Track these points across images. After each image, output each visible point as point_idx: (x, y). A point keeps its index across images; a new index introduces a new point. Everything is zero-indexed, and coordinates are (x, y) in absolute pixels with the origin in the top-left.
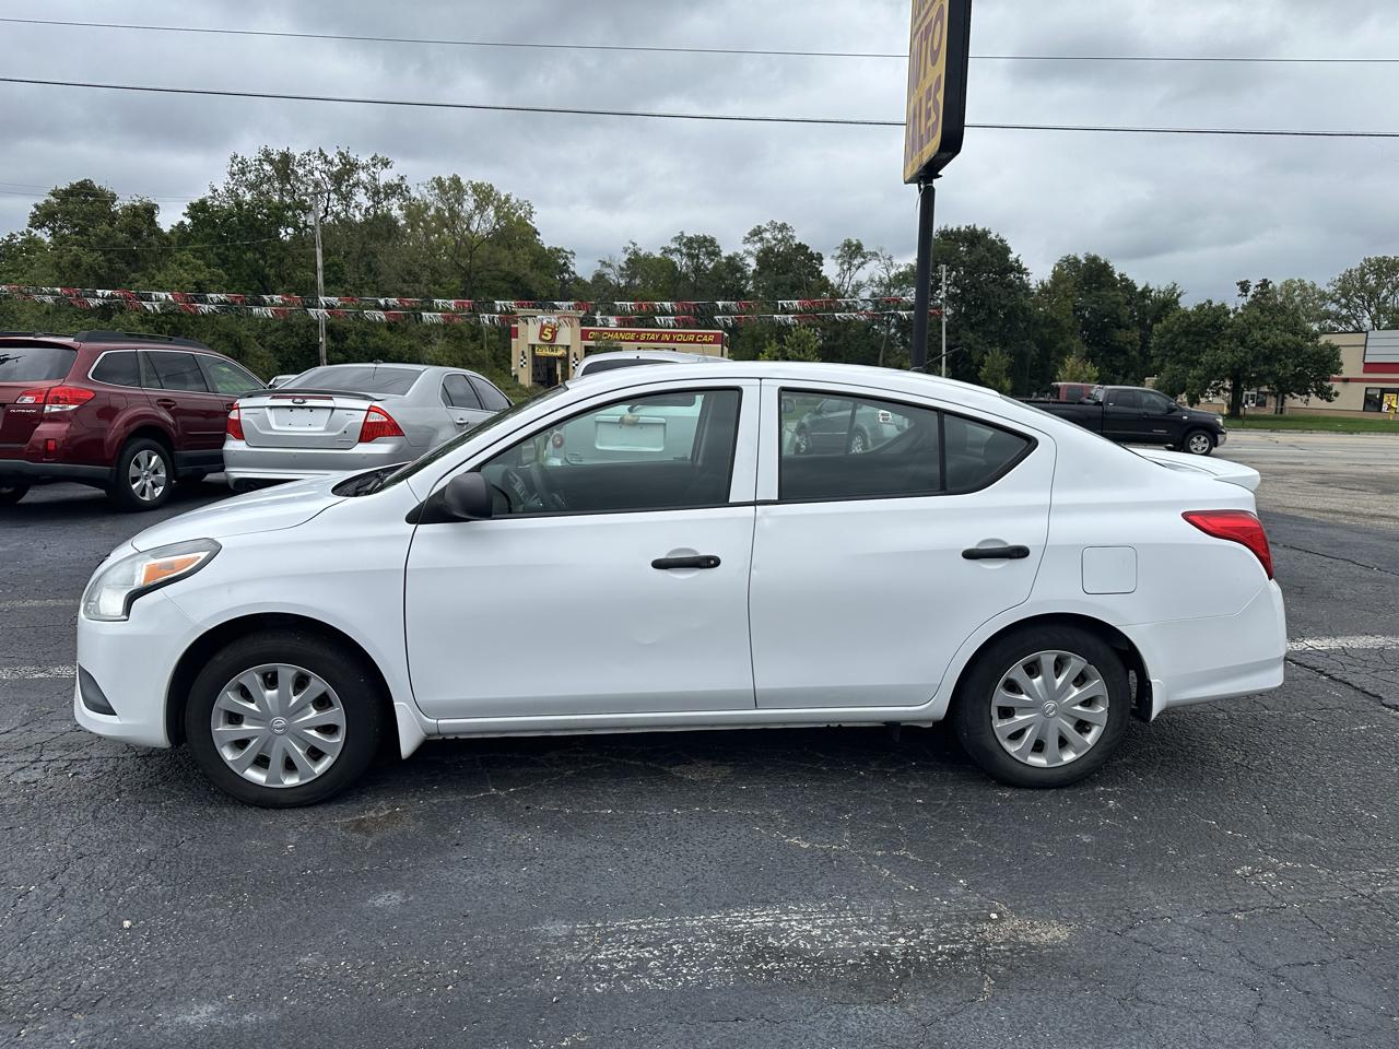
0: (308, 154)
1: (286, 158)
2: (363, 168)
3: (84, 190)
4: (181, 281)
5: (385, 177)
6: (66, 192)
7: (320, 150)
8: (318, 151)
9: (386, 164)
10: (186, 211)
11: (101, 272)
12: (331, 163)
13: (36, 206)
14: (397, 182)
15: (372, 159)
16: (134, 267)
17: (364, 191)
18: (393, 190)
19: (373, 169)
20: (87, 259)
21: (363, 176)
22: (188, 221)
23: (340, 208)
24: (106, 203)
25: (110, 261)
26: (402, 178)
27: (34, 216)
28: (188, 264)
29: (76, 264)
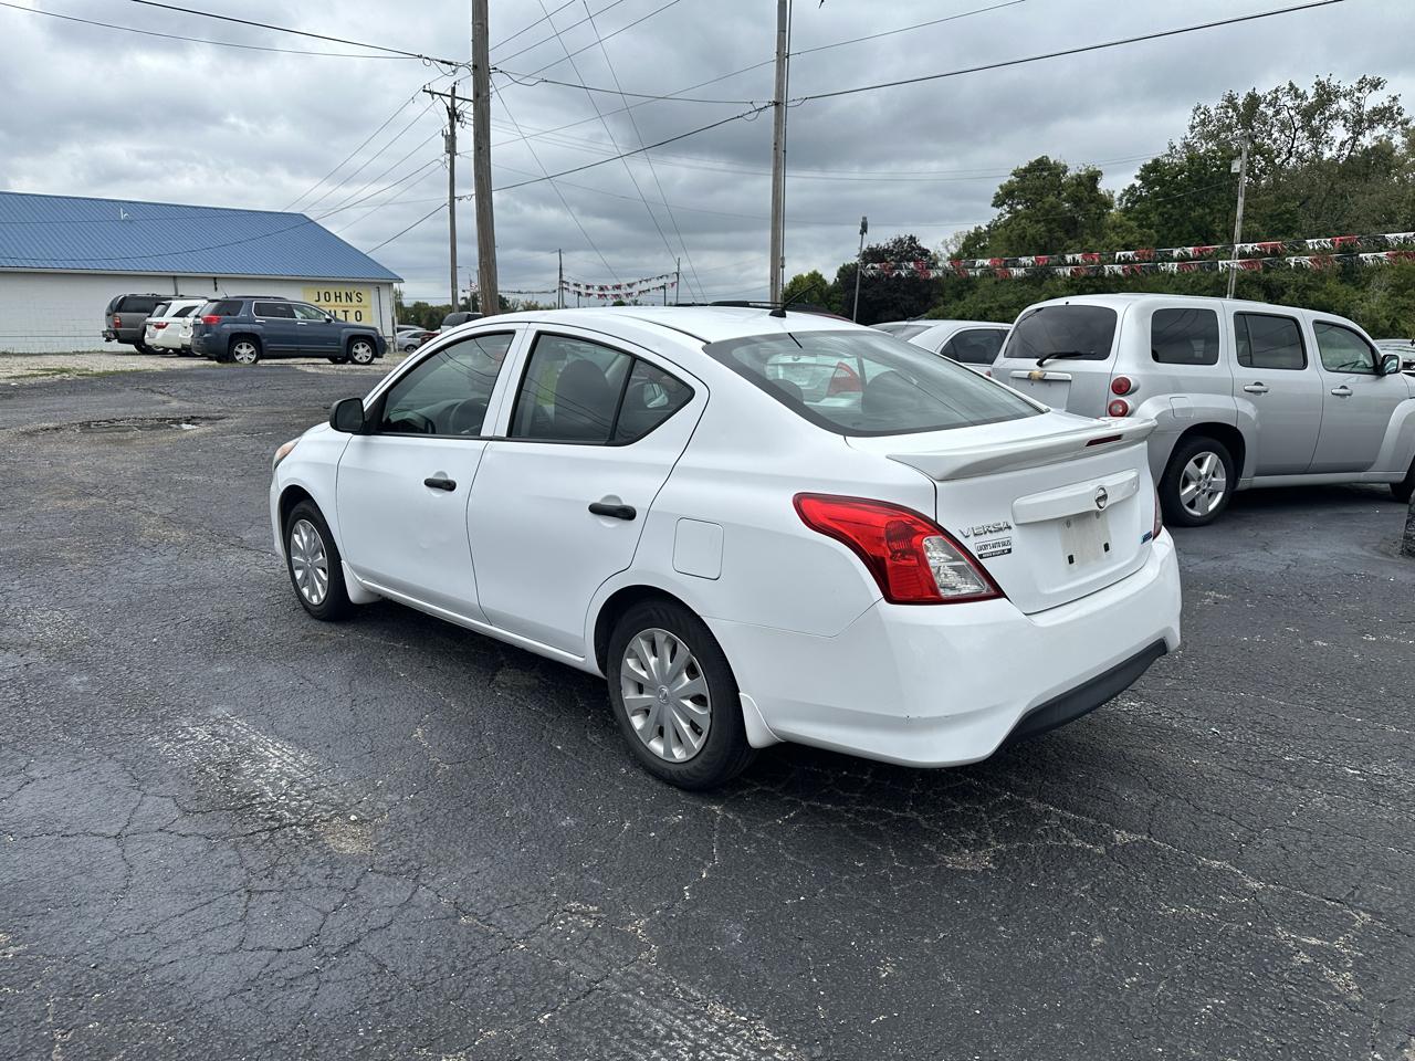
0: (1277, 90)
1: (1253, 101)
2: (1345, 96)
3: (1041, 165)
4: (1110, 244)
5: (1372, 101)
6: (1026, 170)
7: (1291, 84)
8: (1288, 87)
9: (1376, 85)
10: (1138, 173)
11: (1042, 242)
12: (1303, 97)
13: (1001, 187)
14: (1386, 104)
15: (1360, 82)
16: (1071, 235)
17: (1343, 122)
18: (1383, 115)
19: (1357, 94)
20: (1030, 231)
21: (1345, 105)
22: (1138, 183)
23: (1307, 147)
24: (1058, 175)
25: (1050, 231)
26: (1395, 99)
27: (997, 196)
28: (1121, 226)
29: (1022, 237)
